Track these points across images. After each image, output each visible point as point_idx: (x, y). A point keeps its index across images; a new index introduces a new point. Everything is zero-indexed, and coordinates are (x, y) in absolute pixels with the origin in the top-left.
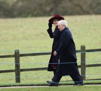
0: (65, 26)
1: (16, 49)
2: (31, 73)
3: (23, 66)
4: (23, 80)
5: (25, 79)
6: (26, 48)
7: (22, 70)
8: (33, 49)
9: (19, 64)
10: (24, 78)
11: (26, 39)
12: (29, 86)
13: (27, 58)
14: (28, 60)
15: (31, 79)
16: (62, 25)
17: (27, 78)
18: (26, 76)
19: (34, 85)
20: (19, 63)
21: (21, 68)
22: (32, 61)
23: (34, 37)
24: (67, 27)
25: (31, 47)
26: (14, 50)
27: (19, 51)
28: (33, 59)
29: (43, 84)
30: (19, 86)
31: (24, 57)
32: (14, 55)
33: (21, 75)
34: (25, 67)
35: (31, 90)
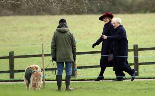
0: (120, 23)
1: (135, 43)
2: (149, 67)
3: (142, 60)
4: (142, 73)
5: (143, 73)
6: (145, 42)
7: (140, 64)
8: (150, 43)
9: (138, 58)
10: (142, 71)
11: (144, 34)
12: (147, 79)
13: (145, 52)
14: (145, 54)
15: (149, 72)
16: (117, 22)
17: (145, 72)
18: (145, 70)
19: (152, 78)
20: (137, 56)
21: (140, 61)
22: (150, 55)
23: (152, 32)
24: (121, 24)
25: (150, 42)
26: (133, 44)
27: (137, 45)
28: (151, 53)
30: (138, 79)
31: (142, 51)
32: (133, 49)
33: (139, 68)
34: (143, 61)
35: (149, 83)
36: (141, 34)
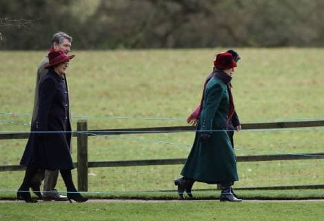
4: (95, 185)
7: (93, 165)
12: (104, 198)
19: (116, 198)
21: (91, 159)
29: (135, 196)
31: (98, 137)
35: (107, 208)
36: (101, 97)
